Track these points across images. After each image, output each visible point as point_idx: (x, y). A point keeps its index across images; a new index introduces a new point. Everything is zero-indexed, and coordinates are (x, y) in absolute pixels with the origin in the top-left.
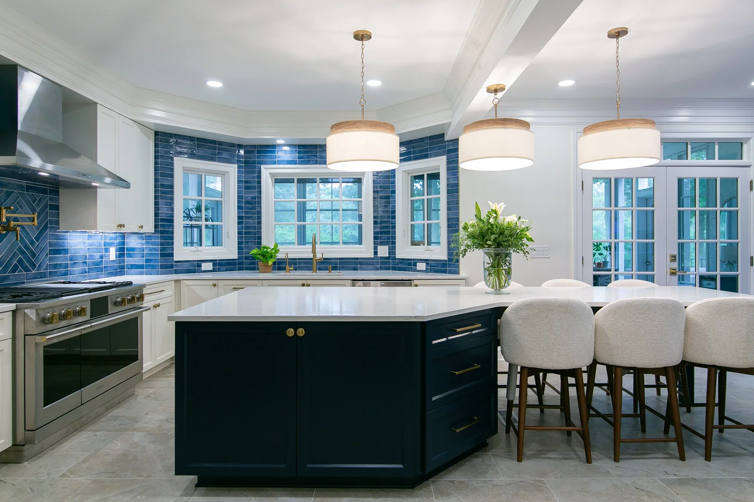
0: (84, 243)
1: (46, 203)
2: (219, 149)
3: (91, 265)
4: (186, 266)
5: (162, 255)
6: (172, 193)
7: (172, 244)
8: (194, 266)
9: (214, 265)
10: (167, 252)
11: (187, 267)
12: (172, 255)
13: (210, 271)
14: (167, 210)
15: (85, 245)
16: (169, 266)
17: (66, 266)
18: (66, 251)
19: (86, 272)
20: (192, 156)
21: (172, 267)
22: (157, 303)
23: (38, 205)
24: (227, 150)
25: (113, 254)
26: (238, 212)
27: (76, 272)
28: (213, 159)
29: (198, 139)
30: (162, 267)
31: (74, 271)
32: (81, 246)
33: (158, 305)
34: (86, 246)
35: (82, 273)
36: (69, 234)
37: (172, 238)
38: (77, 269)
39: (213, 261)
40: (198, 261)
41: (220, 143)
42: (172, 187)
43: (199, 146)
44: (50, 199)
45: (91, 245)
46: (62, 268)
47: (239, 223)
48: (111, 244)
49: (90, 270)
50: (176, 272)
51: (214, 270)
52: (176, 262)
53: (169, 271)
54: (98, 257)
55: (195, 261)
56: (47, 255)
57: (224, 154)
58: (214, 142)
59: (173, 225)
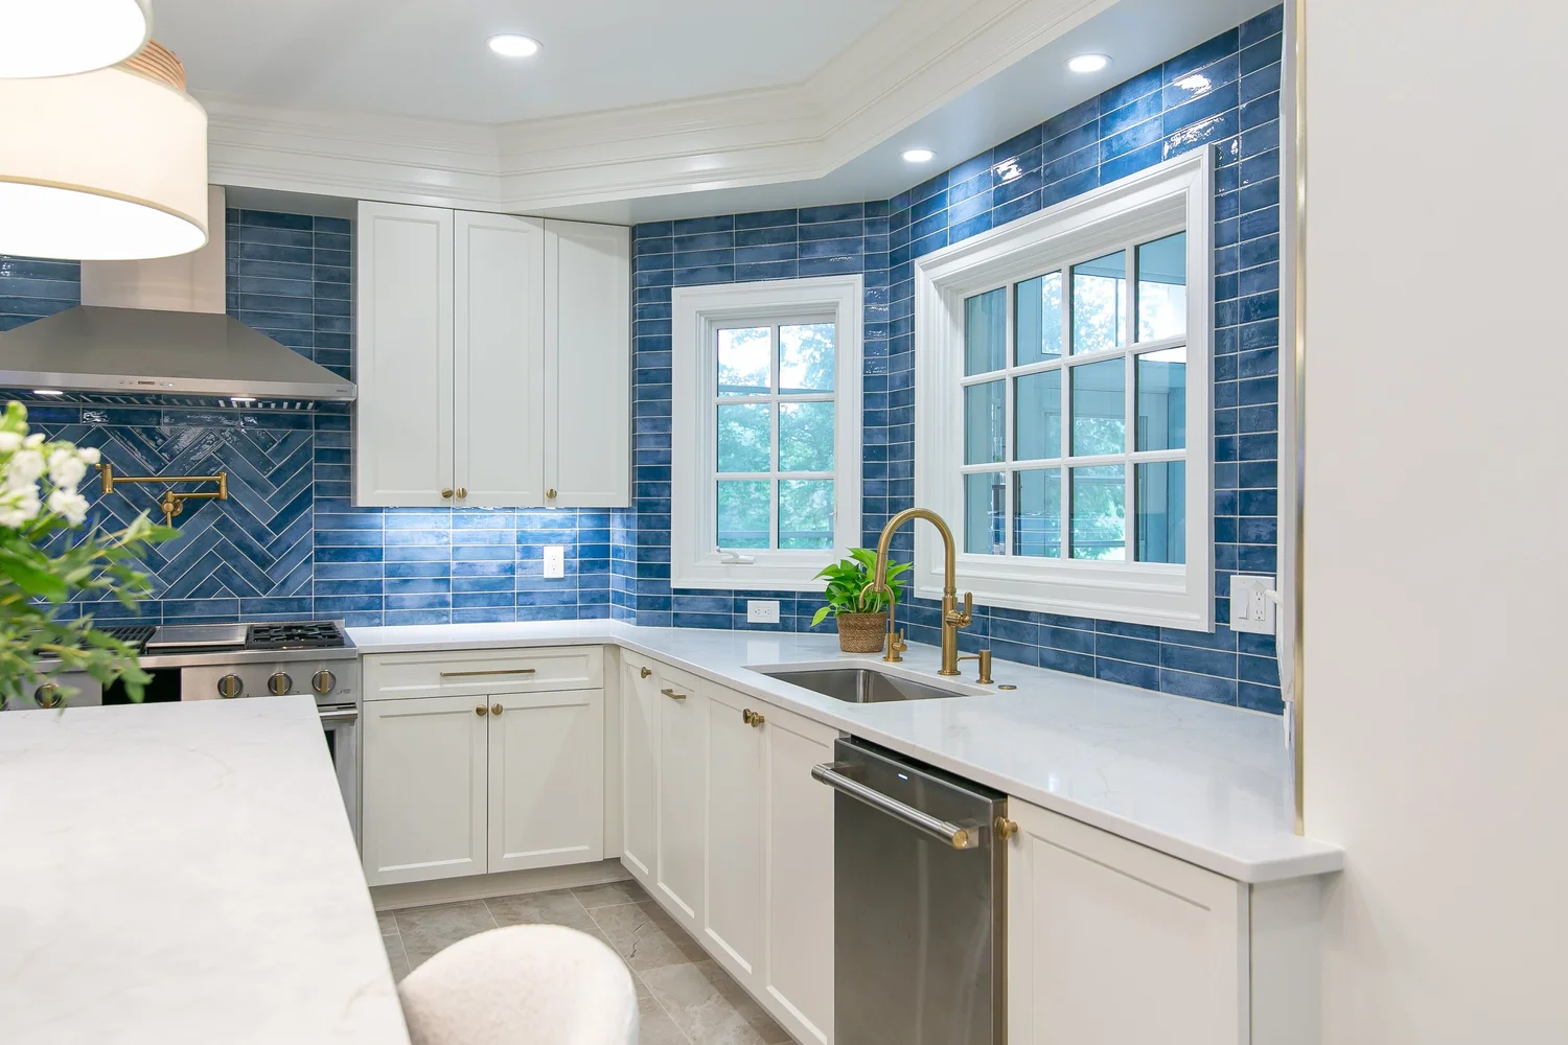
0: (439, 536)
1: (307, 447)
2: (804, 234)
3: (465, 587)
4: (704, 606)
5: (643, 570)
6: (667, 391)
7: (668, 539)
8: (725, 606)
9: (784, 607)
10: (653, 566)
11: (708, 610)
12: (665, 571)
13: (773, 627)
14: (657, 443)
15: (445, 540)
16: (662, 600)
17: (376, 587)
18: (376, 554)
19: (445, 604)
20: (728, 274)
21: (666, 604)
22: (493, 702)
23: (277, 454)
24: (829, 233)
25: (554, 562)
26: (866, 435)
27: (406, 604)
28: (783, 272)
29: (744, 219)
30: (643, 603)
31: (402, 599)
32: (432, 542)
33: (498, 711)
34: (448, 543)
35: (431, 605)
36: (384, 514)
37: (667, 524)
38: (411, 597)
39: (785, 598)
40: (738, 593)
41: (808, 215)
42: (667, 376)
43: (743, 240)
44: (318, 436)
45: (467, 540)
46: (358, 591)
47: (868, 472)
48: (548, 539)
49: (458, 600)
50: (679, 621)
51: (783, 626)
52: (677, 591)
53: (659, 616)
54: (495, 570)
55: (730, 592)
56: (308, 561)
57: (820, 248)
58: (790, 215)
59: (670, 486)
